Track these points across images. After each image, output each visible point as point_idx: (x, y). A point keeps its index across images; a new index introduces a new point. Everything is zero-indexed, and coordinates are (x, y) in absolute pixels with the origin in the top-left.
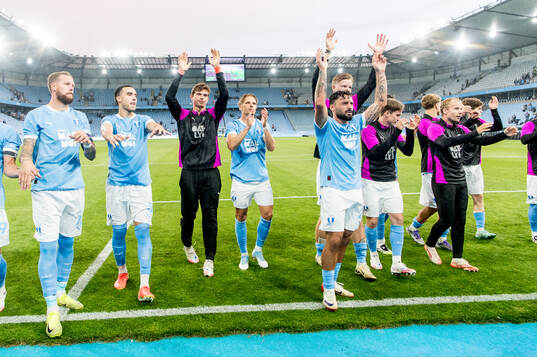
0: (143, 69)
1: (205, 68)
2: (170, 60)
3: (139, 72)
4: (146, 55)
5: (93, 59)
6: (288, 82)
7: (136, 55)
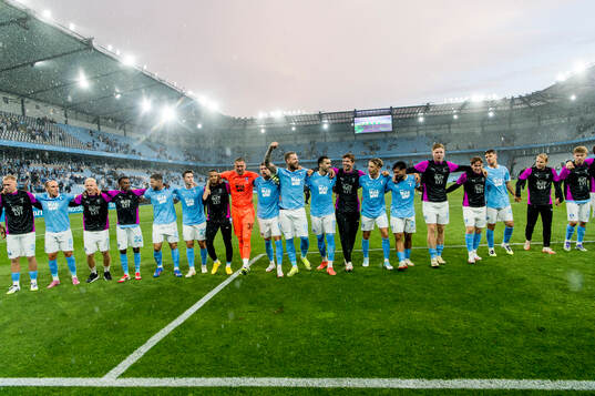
0: (296, 126)
1: (353, 122)
2: (321, 116)
3: (294, 129)
4: (299, 113)
5: (252, 120)
6: (437, 129)
7: (290, 114)
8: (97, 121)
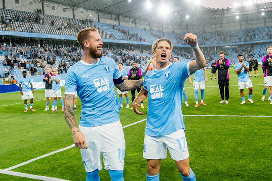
0: (266, 12)
3: (263, 14)
5: (228, 9)
8: (118, 19)
